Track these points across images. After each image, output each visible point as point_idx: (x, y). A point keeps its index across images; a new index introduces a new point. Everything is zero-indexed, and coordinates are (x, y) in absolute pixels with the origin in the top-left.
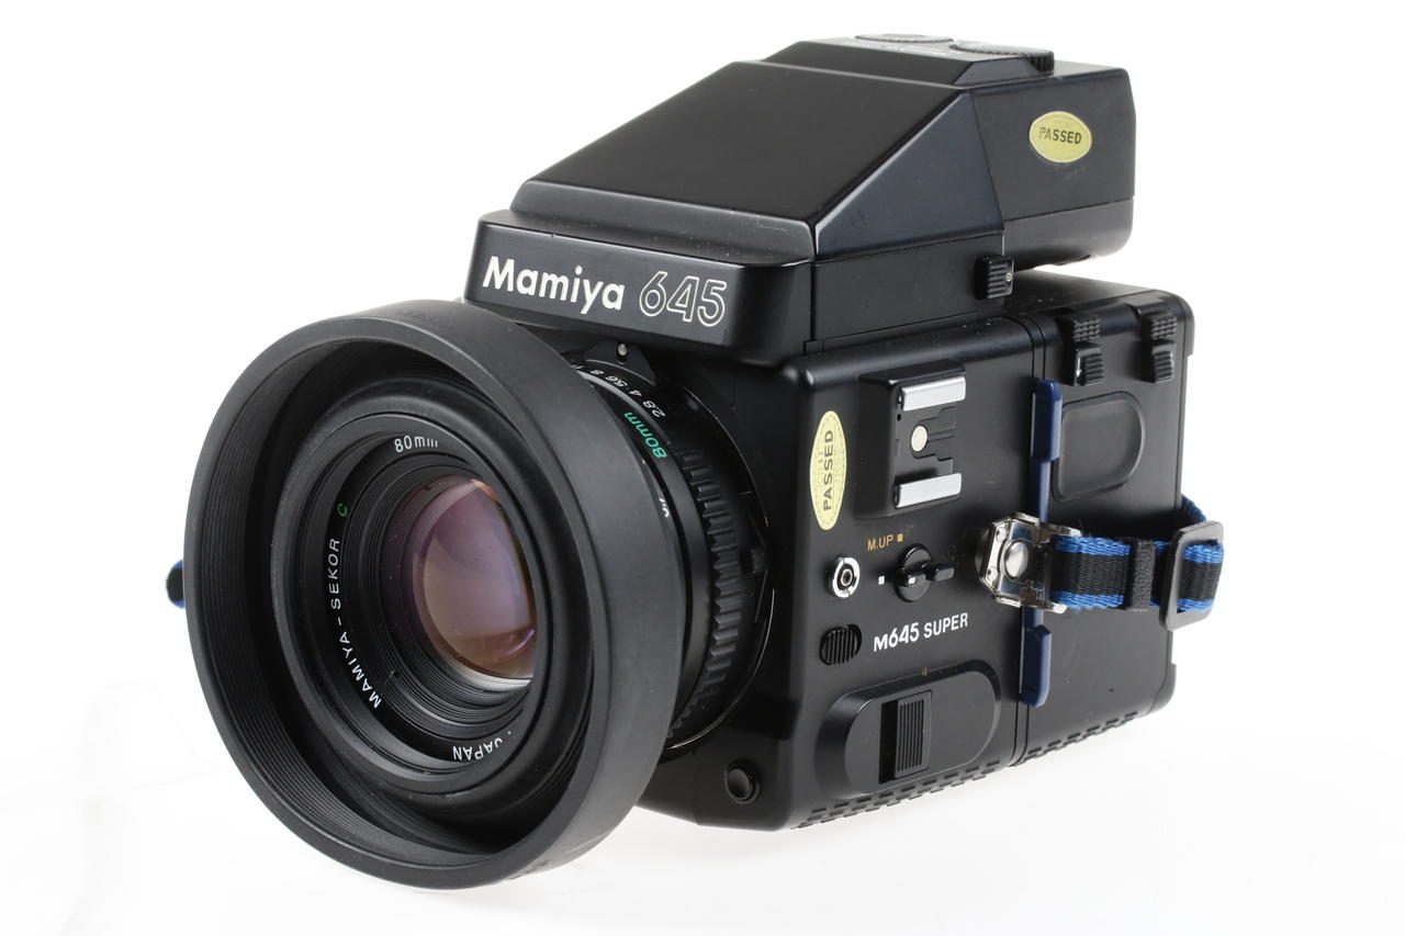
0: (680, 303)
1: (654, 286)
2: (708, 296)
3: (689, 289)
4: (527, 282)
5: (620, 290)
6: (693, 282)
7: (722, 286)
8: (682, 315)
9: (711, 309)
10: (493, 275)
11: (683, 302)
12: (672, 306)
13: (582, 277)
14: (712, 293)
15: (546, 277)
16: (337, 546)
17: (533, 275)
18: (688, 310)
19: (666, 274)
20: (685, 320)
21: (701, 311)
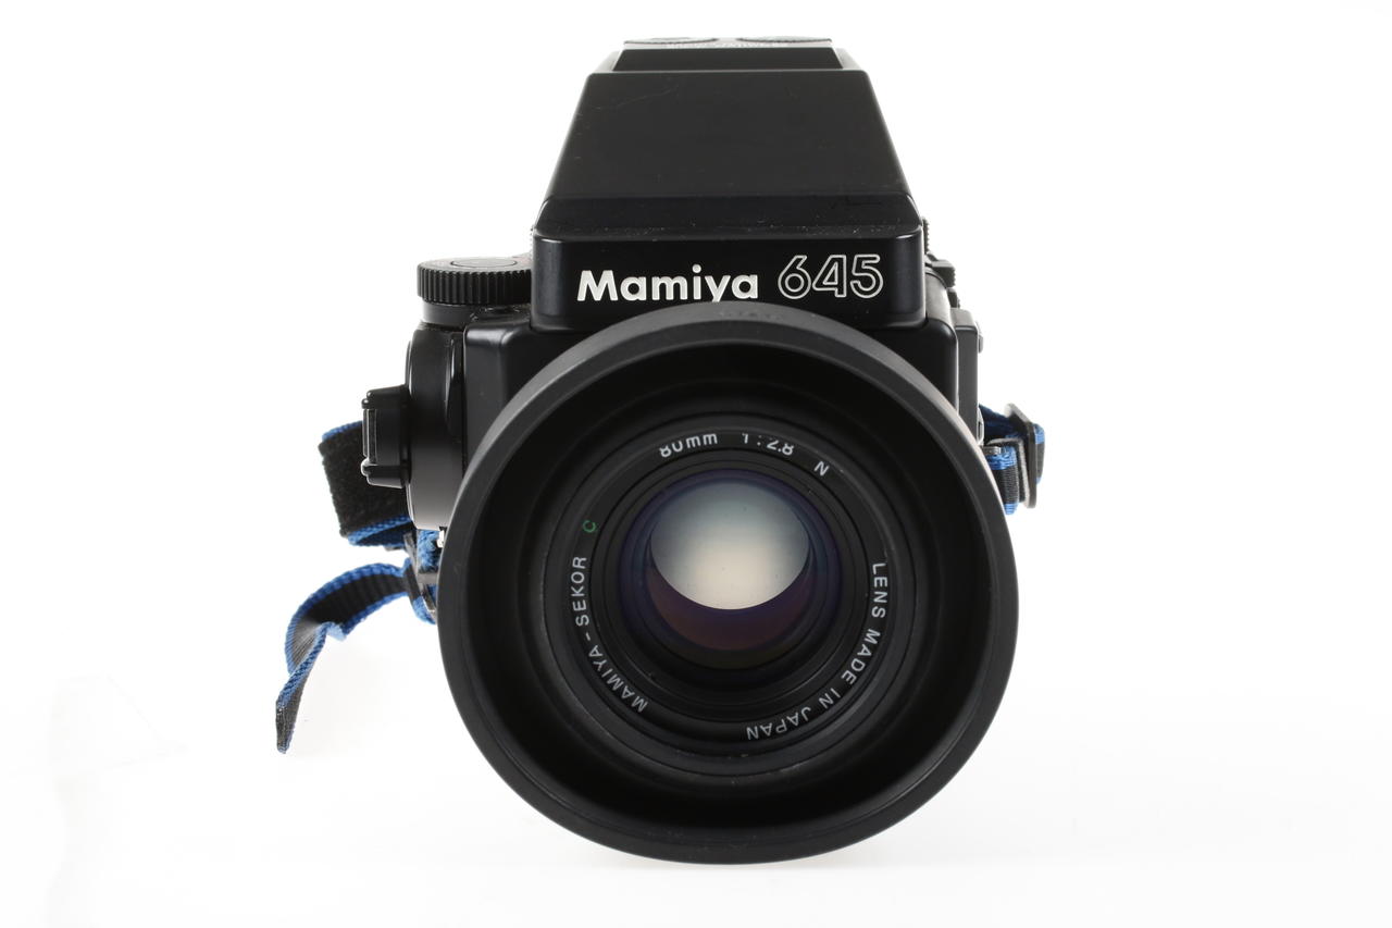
0: (829, 281)
1: (793, 269)
2: (859, 269)
3: (835, 267)
4: (634, 289)
5: (753, 281)
6: (840, 261)
7: (875, 259)
8: (833, 292)
9: (867, 281)
10: (588, 287)
11: (832, 279)
12: (817, 286)
13: (702, 275)
14: (865, 267)
15: (657, 282)
16: (582, 563)
17: (641, 282)
18: (840, 286)
19: (805, 258)
20: (837, 295)
21: (856, 285)
